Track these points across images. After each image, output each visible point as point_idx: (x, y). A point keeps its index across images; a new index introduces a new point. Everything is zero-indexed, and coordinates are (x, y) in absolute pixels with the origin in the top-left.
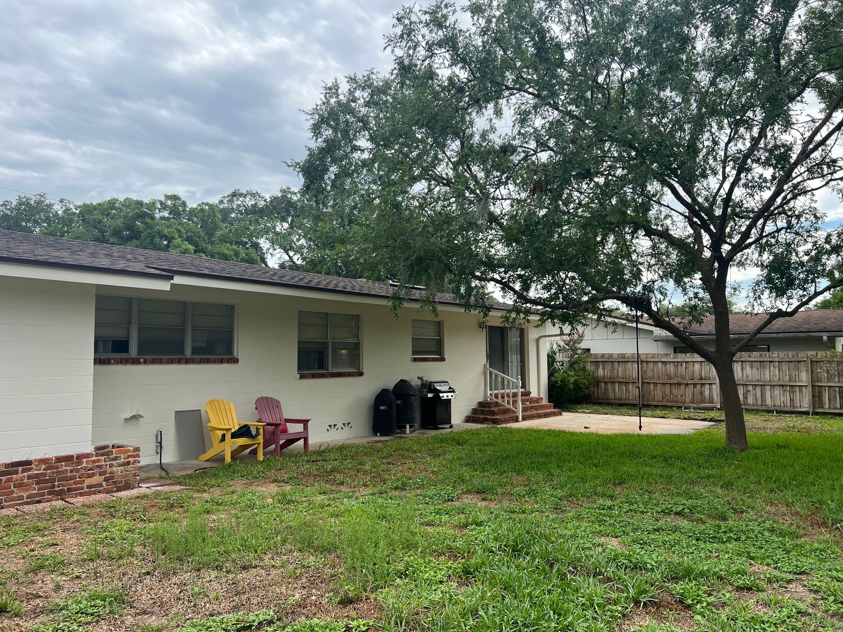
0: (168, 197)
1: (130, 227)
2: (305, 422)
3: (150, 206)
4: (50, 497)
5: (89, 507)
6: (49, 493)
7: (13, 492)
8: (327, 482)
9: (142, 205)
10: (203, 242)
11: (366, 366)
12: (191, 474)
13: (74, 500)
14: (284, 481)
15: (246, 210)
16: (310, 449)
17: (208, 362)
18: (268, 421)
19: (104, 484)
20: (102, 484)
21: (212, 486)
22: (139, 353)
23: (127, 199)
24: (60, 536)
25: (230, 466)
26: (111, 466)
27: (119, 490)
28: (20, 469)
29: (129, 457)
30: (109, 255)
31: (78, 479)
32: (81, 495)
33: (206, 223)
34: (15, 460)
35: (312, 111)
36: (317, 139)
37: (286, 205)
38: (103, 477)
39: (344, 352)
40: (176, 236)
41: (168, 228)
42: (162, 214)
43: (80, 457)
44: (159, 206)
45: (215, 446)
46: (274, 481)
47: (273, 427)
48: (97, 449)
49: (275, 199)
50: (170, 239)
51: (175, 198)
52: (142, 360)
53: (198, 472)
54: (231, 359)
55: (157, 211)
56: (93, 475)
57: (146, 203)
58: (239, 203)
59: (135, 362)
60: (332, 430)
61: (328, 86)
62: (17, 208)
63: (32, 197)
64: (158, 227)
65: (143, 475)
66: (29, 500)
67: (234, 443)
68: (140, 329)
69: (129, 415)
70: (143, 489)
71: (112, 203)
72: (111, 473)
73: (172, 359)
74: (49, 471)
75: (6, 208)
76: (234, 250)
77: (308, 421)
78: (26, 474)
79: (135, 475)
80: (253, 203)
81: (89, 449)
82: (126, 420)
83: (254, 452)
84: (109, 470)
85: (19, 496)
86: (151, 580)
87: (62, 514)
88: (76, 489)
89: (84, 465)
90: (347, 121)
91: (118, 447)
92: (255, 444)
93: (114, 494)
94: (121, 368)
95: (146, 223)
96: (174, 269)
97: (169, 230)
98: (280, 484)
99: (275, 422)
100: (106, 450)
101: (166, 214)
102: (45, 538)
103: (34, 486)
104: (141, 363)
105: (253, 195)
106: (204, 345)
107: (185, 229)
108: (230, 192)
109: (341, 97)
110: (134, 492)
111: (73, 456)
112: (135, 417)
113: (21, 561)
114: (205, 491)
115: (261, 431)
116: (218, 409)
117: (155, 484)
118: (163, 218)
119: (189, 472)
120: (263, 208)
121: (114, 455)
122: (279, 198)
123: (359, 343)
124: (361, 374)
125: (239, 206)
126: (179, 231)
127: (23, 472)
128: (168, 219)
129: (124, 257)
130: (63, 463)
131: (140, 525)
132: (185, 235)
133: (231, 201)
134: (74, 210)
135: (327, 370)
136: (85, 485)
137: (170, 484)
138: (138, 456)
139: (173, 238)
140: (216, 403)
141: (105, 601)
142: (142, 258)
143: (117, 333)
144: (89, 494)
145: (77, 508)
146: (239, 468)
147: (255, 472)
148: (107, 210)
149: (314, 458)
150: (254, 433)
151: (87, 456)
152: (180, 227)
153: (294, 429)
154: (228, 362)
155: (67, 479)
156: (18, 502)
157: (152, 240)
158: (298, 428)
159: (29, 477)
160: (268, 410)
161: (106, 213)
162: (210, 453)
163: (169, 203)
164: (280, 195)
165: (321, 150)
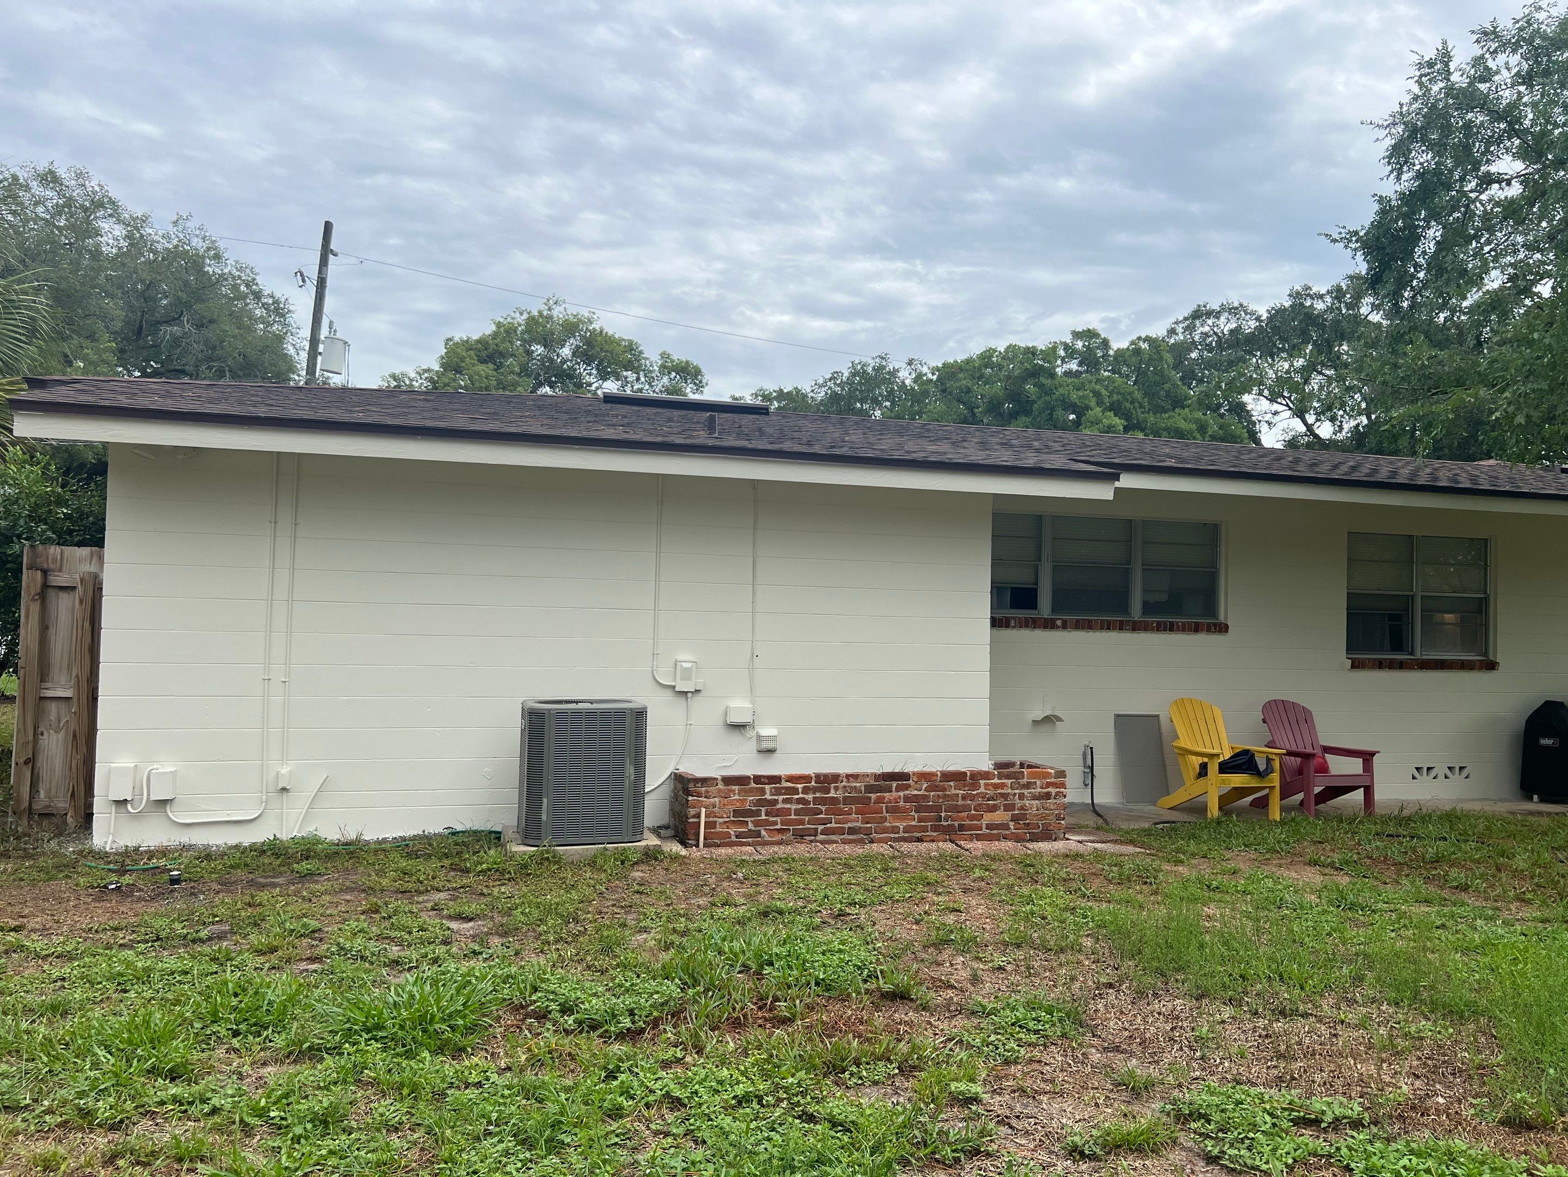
0: (1077, 335)
1: (1015, 396)
2: (1367, 757)
3: (1048, 354)
4: (935, 834)
5: (993, 859)
6: (935, 828)
7: (885, 819)
8: (1427, 880)
9: (1034, 354)
10: (1139, 411)
11: (1502, 651)
12: (1150, 829)
13: (968, 845)
14: (1332, 865)
15: (1219, 342)
16: (1378, 810)
17: (1171, 630)
18: (1288, 746)
19: (1012, 825)
20: (1007, 825)
21: (1193, 855)
22: (1054, 611)
23: (1009, 347)
24: (962, 900)
25: (1219, 823)
26: (1022, 797)
27: (1035, 838)
28: (894, 784)
29: (1049, 785)
30: (1006, 444)
31: (973, 812)
32: (979, 838)
33: (1145, 373)
34: (888, 769)
35: (1391, 120)
36: (1398, 178)
37: (1300, 322)
38: (1010, 813)
39: (1449, 617)
40: (1093, 403)
41: (1078, 390)
42: (1066, 367)
43: (977, 776)
44: (1062, 353)
45: (1188, 784)
46: (1314, 863)
47: (1299, 760)
48: (998, 766)
49: (1278, 314)
50: (1080, 411)
51: (1090, 334)
52: (1059, 623)
53: (1160, 826)
54: (1215, 625)
55: (1059, 362)
56: (993, 809)
57: (1041, 350)
58: (1206, 329)
59: (1048, 624)
60: (1424, 778)
61: (1426, 59)
62: (850, 382)
63: (870, 361)
64: (1061, 390)
65: (1069, 820)
66: (906, 835)
67: (1223, 781)
68: (1054, 568)
69: (1039, 715)
70: (1073, 843)
71: (987, 357)
72: (1022, 808)
73: (1109, 622)
74: (932, 794)
75: (835, 384)
76: (1197, 421)
77: (1372, 754)
78: (901, 794)
79: (1058, 818)
80: (1234, 325)
81: (986, 765)
82: (1035, 722)
83: (1262, 804)
84: (1018, 803)
85: (893, 827)
86: (1116, 998)
87: (957, 865)
88: (971, 828)
89: (982, 790)
90: (1468, 125)
91: (1030, 767)
92: (1266, 787)
93: (1028, 845)
94: (1025, 633)
95: (1041, 386)
96: (1116, 461)
97: (1081, 393)
98: (1327, 871)
99: (1301, 749)
100: (1011, 770)
101: (1074, 366)
102: (940, 898)
103: (913, 813)
104: (1058, 627)
105: (1234, 311)
106: (1164, 597)
107: (1106, 388)
108: (1187, 312)
109: (1455, 77)
110: (1059, 846)
111: (965, 773)
112: (1050, 720)
113: (914, 927)
114: (1182, 862)
115: (1276, 765)
116: (1191, 714)
117: (1091, 838)
118: (1068, 374)
119: (1147, 825)
120: (1253, 333)
121: (1025, 780)
122: (1285, 310)
123: (1487, 599)
124: (1491, 666)
125: (1206, 335)
126: (1097, 394)
127: (898, 790)
128: (1077, 374)
129: (1030, 447)
130: (952, 783)
131: (1083, 903)
132: (1107, 400)
133: (1190, 329)
134: (930, 376)
135: (1412, 654)
136: (984, 823)
137: (1115, 842)
138: (1063, 785)
139: (1087, 408)
140: (1188, 705)
141: (1051, 1014)
142: (1057, 446)
143: (1020, 576)
144: (990, 838)
145: (976, 857)
146: (1238, 829)
147: (1271, 840)
148: (980, 369)
149: (1391, 830)
150: (1262, 767)
151: (986, 775)
152: (1098, 387)
153: (1342, 767)
154: (1208, 630)
155: (956, 809)
156: (892, 836)
157: (1051, 414)
158: (1354, 766)
159: (907, 799)
160: (1287, 726)
161: (977, 375)
162: (1179, 796)
163: (1079, 344)
164: (1287, 304)
165: (1409, 199)
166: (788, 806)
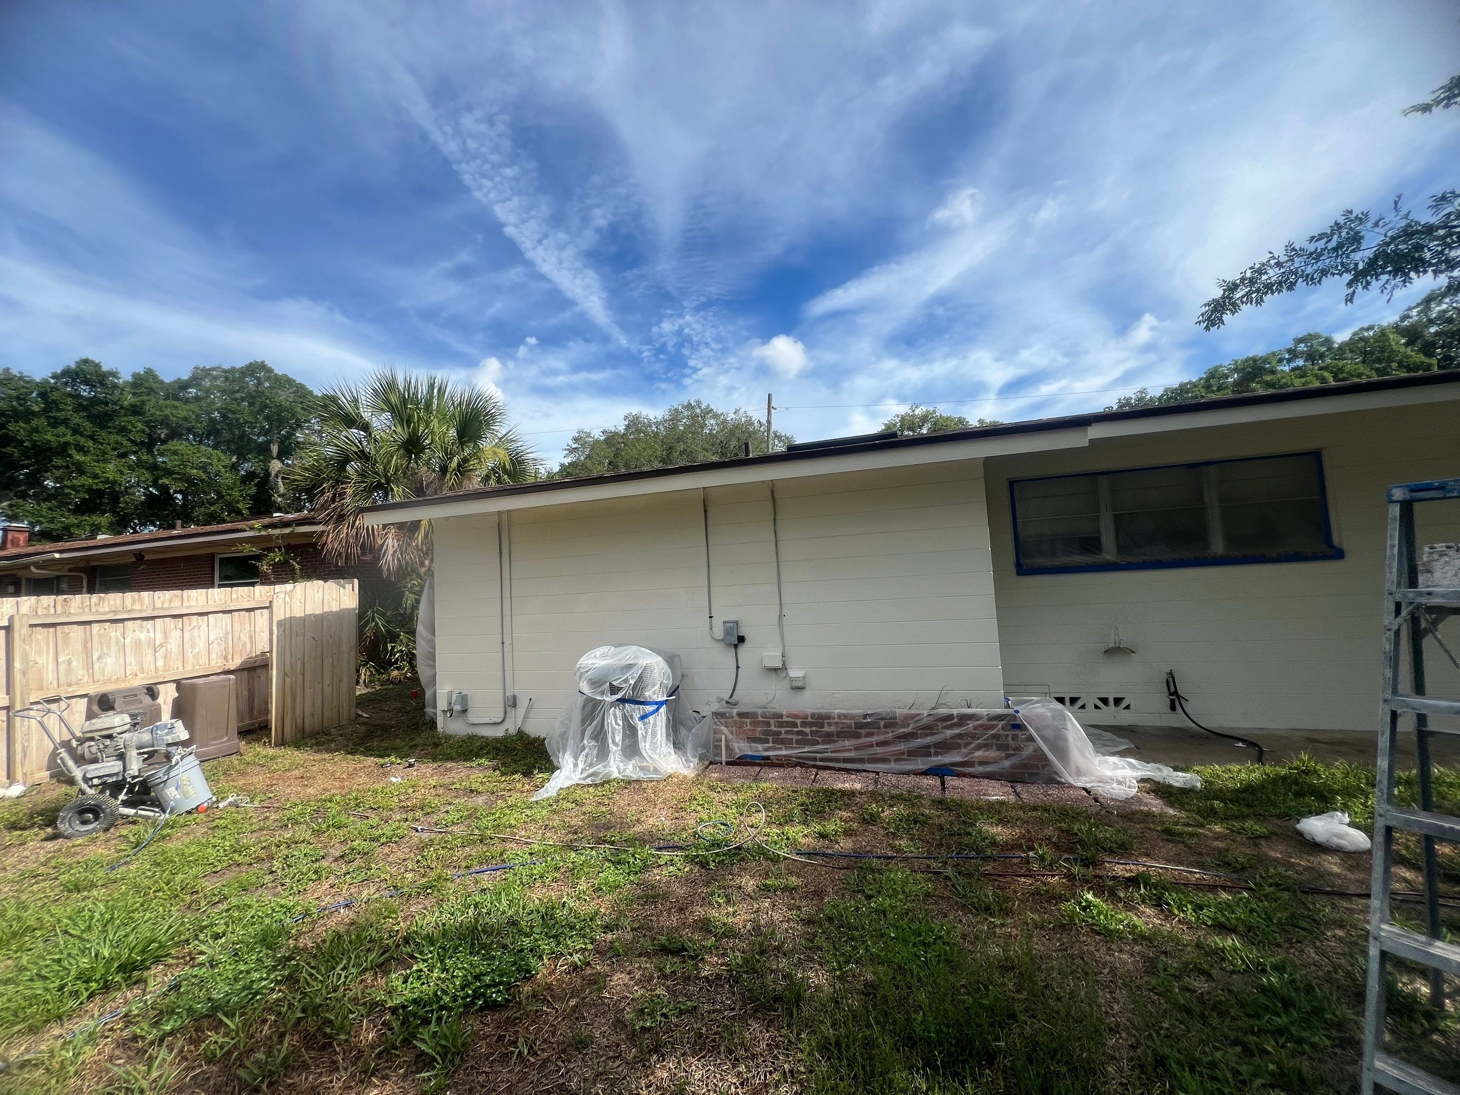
19: (1006, 764)
26: (1015, 738)
31: (963, 750)
42: (1292, 365)
68: (1116, 517)
101: (1300, 363)
112: (1123, 651)
166: (790, 736)
